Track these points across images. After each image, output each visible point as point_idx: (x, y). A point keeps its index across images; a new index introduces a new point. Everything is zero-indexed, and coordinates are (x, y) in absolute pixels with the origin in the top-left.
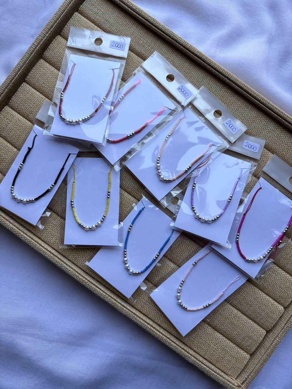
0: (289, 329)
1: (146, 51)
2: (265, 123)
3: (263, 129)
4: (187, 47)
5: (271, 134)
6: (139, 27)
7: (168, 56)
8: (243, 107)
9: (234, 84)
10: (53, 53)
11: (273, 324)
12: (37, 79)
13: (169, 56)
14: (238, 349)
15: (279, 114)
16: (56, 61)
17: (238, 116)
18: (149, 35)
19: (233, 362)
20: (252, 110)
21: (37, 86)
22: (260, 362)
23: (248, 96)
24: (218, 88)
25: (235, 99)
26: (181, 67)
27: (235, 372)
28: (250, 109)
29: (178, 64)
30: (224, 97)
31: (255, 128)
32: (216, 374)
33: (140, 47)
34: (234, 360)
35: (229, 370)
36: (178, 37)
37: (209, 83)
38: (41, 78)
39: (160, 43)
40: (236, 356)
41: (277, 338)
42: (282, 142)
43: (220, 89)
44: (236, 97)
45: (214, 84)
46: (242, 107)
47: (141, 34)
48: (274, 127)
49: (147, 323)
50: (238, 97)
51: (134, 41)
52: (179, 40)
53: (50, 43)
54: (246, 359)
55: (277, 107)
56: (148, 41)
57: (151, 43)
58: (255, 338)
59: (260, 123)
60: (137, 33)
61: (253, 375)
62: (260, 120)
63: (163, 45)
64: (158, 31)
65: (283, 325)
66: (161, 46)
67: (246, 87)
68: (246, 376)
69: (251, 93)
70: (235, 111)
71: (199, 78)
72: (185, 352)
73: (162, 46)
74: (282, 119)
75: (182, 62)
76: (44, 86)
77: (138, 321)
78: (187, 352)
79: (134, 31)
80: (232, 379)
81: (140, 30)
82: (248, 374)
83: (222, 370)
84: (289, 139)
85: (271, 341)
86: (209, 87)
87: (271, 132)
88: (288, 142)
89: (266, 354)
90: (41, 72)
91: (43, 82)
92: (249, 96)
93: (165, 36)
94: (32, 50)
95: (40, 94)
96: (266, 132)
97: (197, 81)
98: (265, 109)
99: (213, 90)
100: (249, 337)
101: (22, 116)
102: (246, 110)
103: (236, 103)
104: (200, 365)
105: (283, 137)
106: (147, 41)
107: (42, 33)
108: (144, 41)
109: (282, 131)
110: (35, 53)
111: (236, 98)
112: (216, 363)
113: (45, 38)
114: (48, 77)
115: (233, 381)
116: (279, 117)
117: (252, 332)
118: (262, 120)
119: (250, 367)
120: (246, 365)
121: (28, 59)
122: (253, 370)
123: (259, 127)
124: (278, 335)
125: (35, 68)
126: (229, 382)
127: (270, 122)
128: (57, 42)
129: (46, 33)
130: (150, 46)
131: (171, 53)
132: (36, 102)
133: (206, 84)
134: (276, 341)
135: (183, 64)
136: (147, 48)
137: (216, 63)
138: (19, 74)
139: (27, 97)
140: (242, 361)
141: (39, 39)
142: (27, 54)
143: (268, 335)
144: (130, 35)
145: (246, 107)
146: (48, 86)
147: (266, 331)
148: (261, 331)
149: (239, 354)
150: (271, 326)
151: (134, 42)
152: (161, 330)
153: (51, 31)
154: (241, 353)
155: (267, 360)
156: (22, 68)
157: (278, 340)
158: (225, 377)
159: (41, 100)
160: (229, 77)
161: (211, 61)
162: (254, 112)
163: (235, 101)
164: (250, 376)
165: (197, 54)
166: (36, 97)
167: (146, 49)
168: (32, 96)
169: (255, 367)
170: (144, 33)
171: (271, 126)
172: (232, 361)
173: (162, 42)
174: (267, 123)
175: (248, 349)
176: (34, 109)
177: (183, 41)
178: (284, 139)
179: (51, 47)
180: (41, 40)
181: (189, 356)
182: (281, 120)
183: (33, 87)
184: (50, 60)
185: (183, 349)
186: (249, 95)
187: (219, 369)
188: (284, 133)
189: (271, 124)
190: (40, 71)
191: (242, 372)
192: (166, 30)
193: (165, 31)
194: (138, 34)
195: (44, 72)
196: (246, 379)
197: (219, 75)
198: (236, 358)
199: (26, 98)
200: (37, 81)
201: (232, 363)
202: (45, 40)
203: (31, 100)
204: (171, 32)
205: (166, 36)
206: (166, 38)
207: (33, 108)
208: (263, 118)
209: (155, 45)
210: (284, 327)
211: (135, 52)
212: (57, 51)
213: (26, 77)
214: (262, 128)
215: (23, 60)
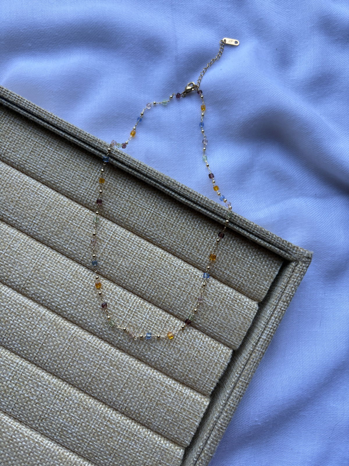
109: (118, 178)
171: (97, 171)
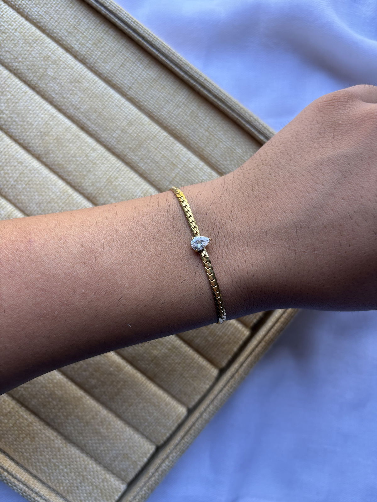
2: (172, 91)
3: (167, 101)
20: (150, 67)
25: (121, 47)
28: (145, 64)
30: (101, 41)
31: (153, 99)
34: (97, 491)
37: (75, 16)
40: (101, 485)
41: (167, 460)
42: (200, 125)
43: (96, 27)
46: (132, 61)
50: (125, 43)
54: (118, 491)
59: (163, 90)
62: (162, 86)
67: (134, 23)
70: (120, 67)
78: (12, 476)
86: (75, 23)
87: (180, 107)
88: (209, 127)
99: (82, 28)
102: (138, 67)
103: (121, 54)
109: (201, 107)
111: (123, 45)
133: (70, 17)
143: (158, 453)
154: (110, 481)
163: (120, 50)
171: (181, 97)
172: (93, 492)
175: (124, 475)
178: (203, 121)
182: (195, 85)
186: (140, 39)
189: (183, 93)
198: (100, 489)
208: (169, 83)
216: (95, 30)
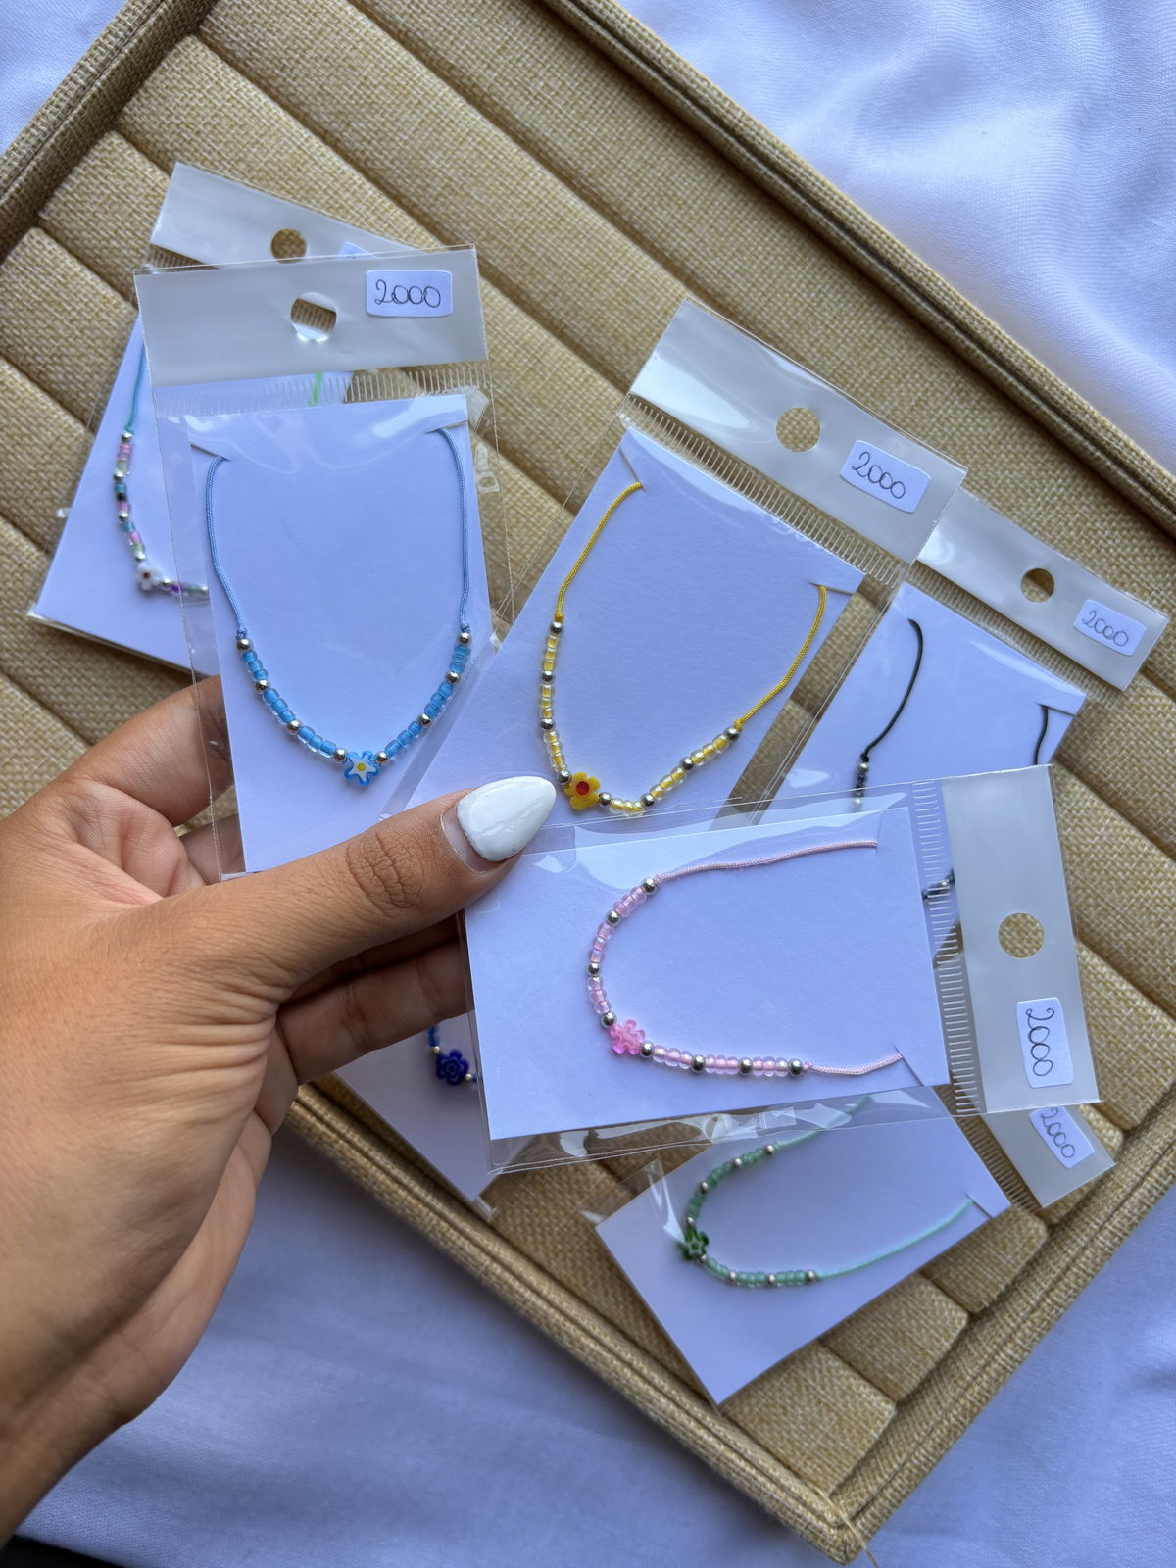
0: (1057, 1312)
1: (558, 126)
2: (1035, 468)
3: (1024, 491)
4: (731, 121)
5: (1055, 517)
6: (532, 22)
7: (648, 153)
8: (946, 393)
9: (914, 295)
10: (162, 109)
11: (997, 1288)
12: (89, 215)
13: (652, 153)
14: (851, 1380)
15: (1091, 433)
16: (172, 145)
17: (923, 429)
18: (573, 58)
19: (824, 1426)
20: (984, 408)
21: (87, 248)
22: (933, 1435)
23: (968, 348)
24: (850, 305)
25: (917, 359)
26: (700, 208)
27: (829, 1466)
28: (974, 402)
29: (688, 193)
30: (870, 345)
31: (991, 487)
32: (753, 1472)
33: (533, 108)
34: (831, 1420)
35: (809, 1458)
36: (692, 74)
37: (810, 282)
38: (106, 212)
39: (619, 98)
40: (840, 1405)
41: (1010, 1345)
42: (1098, 551)
43: (858, 310)
44: (920, 352)
45: (832, 287)
46: (942, 393)
47: (540, 52)
48: (1069, 486)
49: (488, 1254)
50: (928, 351)
51: (510, 78)
52: (699, 87)
53: (154, 67)
54: (878, 1418)
55: (1086, 404)
56: (569, 84)
57: (579, 93)
58: (920, 1339)
59: (1014, 465)
60: (521, 48)
61: (900, 1485)
62: (1012, 456)
63: (630, 107)
64: (609, 43)
65: (1037, 1298)
66: (622, 107)
67: (962, 308)
68: (873, 1489)
69: (984, 336)
70: (912, 409)
71: (772, 258)
72: (636, 1378)
73: (626, 108)
74: (1103, 457)
75: (703, 185)
76: (119, 250)
77: (454, 1242)
78: (643, 1377)
79: (510, 39)
80: (817, 1493)
81: (536, 34)
82: (880, 1480)
83: (779, 1456)
84: (1126, 541)
85: (982, 1357)
86: (809, 300)
87: (1053, 507)
88: (1120, 555)
89: (957, 1405)
90: (107, 188)
91: (115, 232)
92: (974, 351)
93: (638, 67)
94: (72, 94)
95: (98, 280)
96: (1036, 508)
97: (764, 272)
98: (1038, 407)
99: (826, 314)
100: (896, 1333)
101: (21, 371)
102: (957, 408)
103: (917, 376)
104: (692, 1431)
105: (1103, 532)
106: (564, 84)
107: (120, 20)
108: (551, 84)
110: (85, 107)
111: (921, 355)
112: (759, 1427)
113: (132, 45)
114: (135, 210)
115: (820, 1503)
116: (1091, 448)
117: (909, 1314)
118: (1021, 455)
119: (891, 1451)
120: (879, 1445)
121: (56, 129)
122: (904, 1464)
123: (1008, 481)
124: (1015, 1332)
125: (85, 169)
126: (804, 1505)
127: (1053, 463)
128: (183, 66)
129: (134, 24)
130: (576, 107)
131: (660, 144)
132: (79, 313)
133: (798, 286)
134: (1002, 1355)
135: (710, 194)
136: (561, 116)
137: (846, 198)
138: (12, 190)
139: (43, 291)
140: (861, 1427)
141: (106, 48)
142: (52, 108)
143: (975, 1330)
144: (494, 52)
145: (959, 394)
146: (133, 248)
147: (965, 1316)
148: (946, 1314)
149: (852, 1397)
150: (989, 1296)
151: (507, 84)
152: (546, 1287)
153: (160, 18)
154: (860, 1395)
155: (962, 1432)
156: (29, 168)
157: (1010, 1352)
158: (786, 1483)
159: (101, 310)
160: (898, 261)
161: (825, 189)
162: (991, 420)
163: (915, 368)
164: (890, 1490)
165: (768, 157)
166: (80, 292)
167: (557, 117)
168: (64, 286)
169: (910, 1456)
170: (552, 49)
172: (821, 1422)
173: (627, 94)
174: (1040, 470)
175: (891, 1381)
176: (71, 345)
177: (715, 93)
178: (1105, 541)
179: (158, 83)
180: (112, 53)
181: (652, 1392)
182: (1098, 458)
183: (70, 252)
184: (148, 137)
185: (630, 1365)
186: (973, 346)
187: (769, 1452)
188: (1108, 515)
189: (1058, 473)
190: (102, 184)
191: (860, 1469)
192: (646, 41)
193: (642, 47)
194: (527, 51)
195: (121, 188)
196: (873, 1500)
197: (854, 249)
198: (837, 1414)
199: (40, 296)
200: (87, 224)
201: (822, 1431)
202: (131, 52)
203: (59, 304)
204: (667, 50)
205: (643, 66)
206: (645, 77)
207: (66, 340)
208: (1027, 447)
209: (594, 102)
210: (1038, 1304)
211: (511, 128)
212: (178, 100)
213: (42, 206)
214: (1017, 487)
215: (33, 131)
216: (856, 318)
